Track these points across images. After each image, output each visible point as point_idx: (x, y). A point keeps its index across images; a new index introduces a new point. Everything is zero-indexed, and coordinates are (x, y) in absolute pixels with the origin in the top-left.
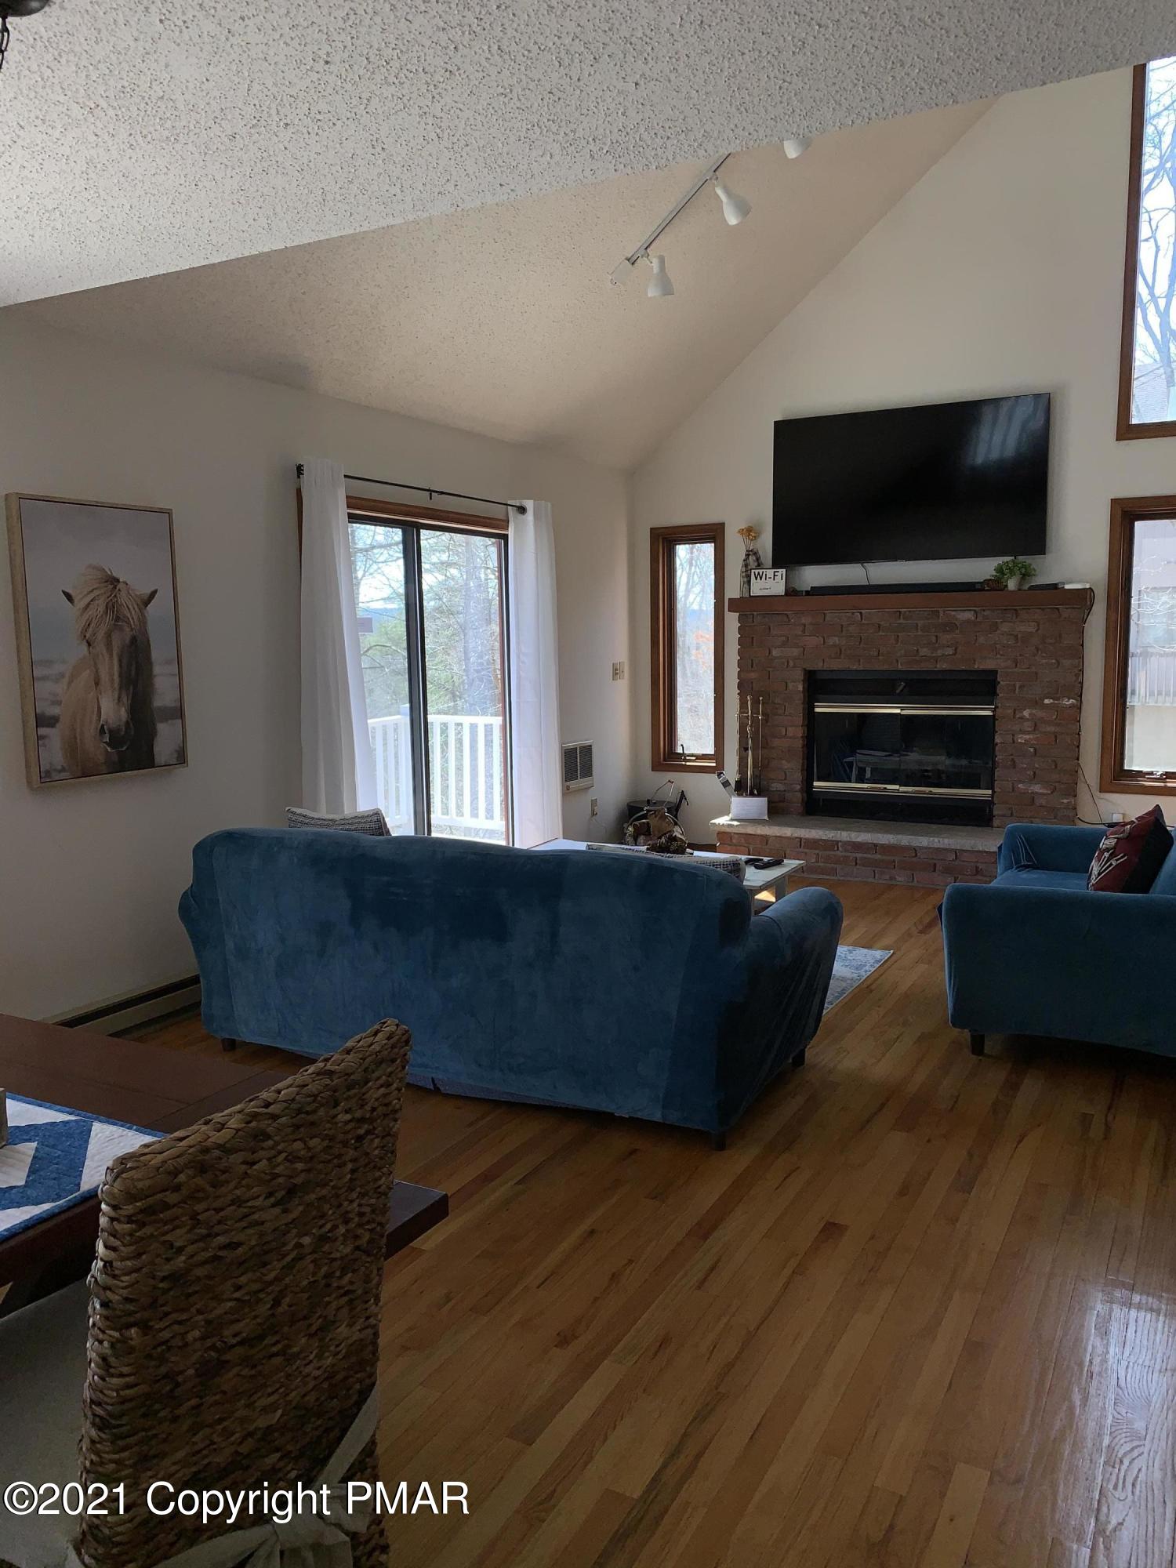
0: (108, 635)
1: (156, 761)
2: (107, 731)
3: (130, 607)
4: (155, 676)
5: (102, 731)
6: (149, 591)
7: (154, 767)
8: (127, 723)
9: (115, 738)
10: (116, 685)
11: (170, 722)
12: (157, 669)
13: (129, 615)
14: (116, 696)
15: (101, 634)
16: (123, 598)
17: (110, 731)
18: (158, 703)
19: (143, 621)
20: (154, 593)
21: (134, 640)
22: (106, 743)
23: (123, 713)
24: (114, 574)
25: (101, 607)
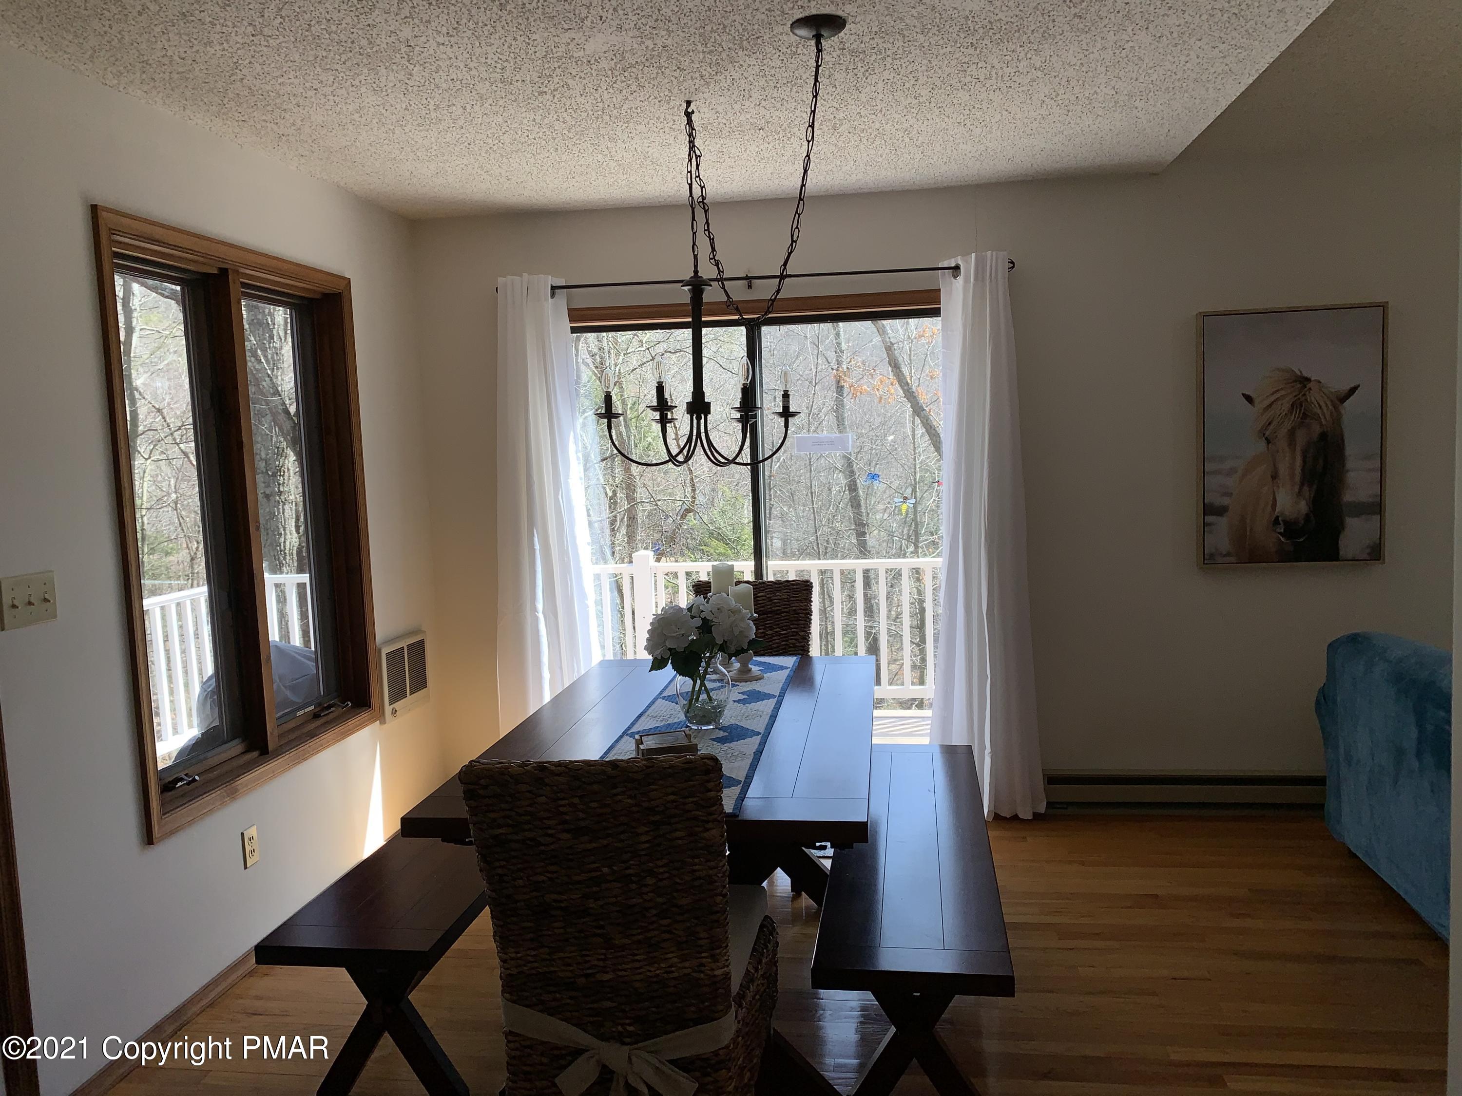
0: (1292, 433)
1: (1341, 553)
2: (1281, 522)
3: (1322, 404)
4: (1348, 471)
5: (1276, 522)
6: (1347, 387)
7: (1337, 559)
8: (1307, 515)
9: (1291, 529)
10: (1298, 478)
11: (1363, 517)
12: (1350, 464)
13: (1319, 411)
14: (1297, 490)
15: (1283, 431)
16: (1314, 396)
17: (1286, 523)
18: (1348, 497)
19: (1337, 420)
20: (1353, 390)
21: (1323, 436)
22: (1280, 533)
23: (1303, 507)
24: (1305, 375)
25: (1286, 405)
